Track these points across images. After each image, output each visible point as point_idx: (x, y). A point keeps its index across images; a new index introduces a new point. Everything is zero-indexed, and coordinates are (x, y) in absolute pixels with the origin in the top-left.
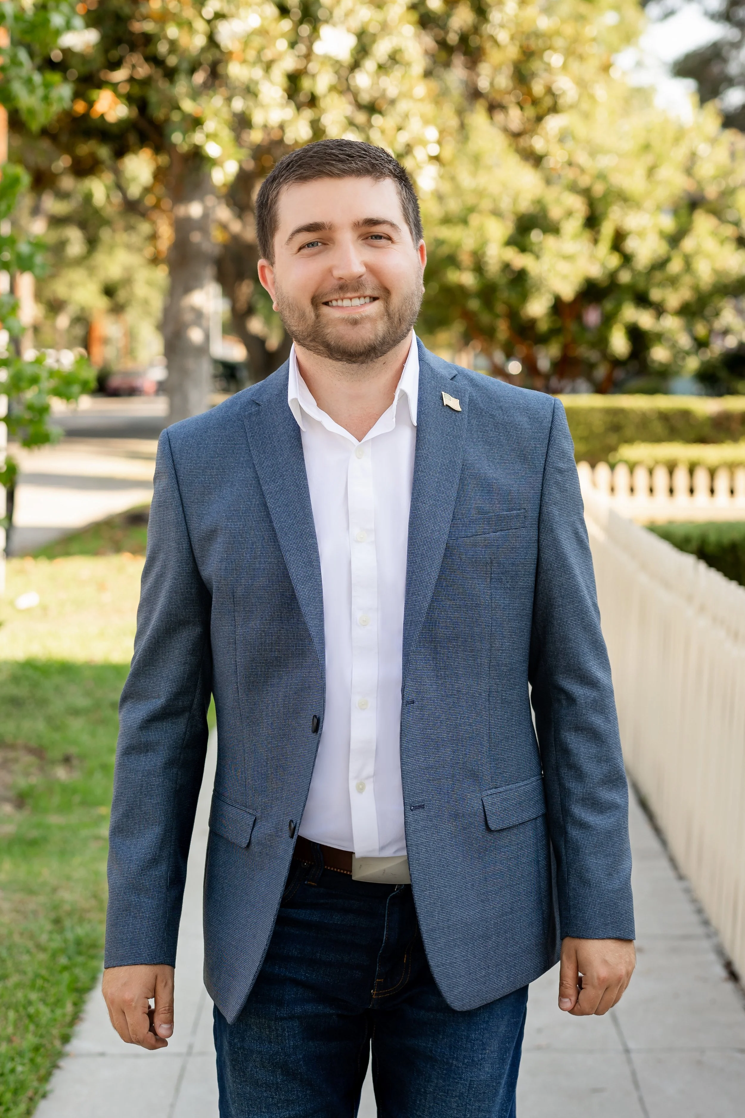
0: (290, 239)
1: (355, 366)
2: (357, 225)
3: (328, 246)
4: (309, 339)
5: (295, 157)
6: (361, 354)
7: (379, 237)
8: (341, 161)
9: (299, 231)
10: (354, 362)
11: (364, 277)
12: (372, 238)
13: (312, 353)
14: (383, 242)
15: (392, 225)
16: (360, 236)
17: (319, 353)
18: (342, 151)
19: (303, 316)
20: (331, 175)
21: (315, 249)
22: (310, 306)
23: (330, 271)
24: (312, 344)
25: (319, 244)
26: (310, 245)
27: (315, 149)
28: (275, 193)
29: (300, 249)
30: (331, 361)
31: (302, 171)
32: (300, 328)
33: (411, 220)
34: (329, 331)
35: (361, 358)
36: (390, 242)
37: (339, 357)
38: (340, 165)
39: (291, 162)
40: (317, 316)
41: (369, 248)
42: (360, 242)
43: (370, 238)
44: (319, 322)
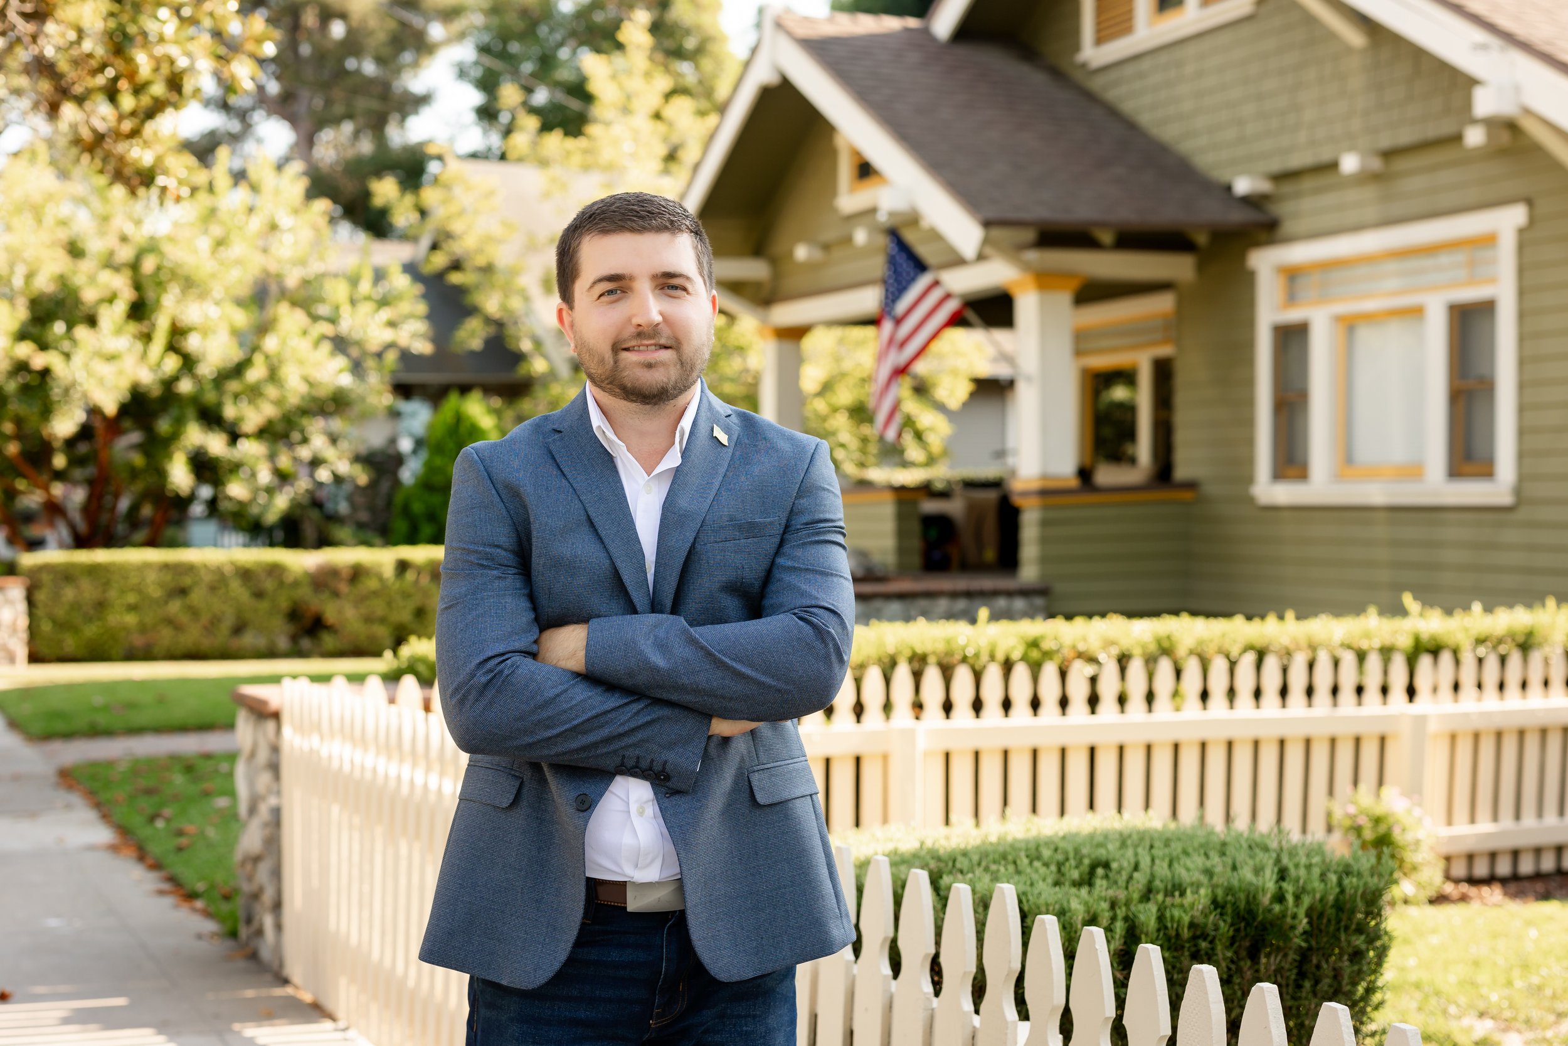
0: (591, 287)
1: (648, 407)
2: (654, 277)
3: (626, 294)
4: (606, 382)
5: (597, 210)
6: (654, 396)
7: (675, 287)
8: (642, 218)
9: (601, 280)
10: (648, 404)
11: (660, 326)
12: (668, 289)
13: (607, 394)
14: (679, 293)
15: (688, 278)
16: (656, 287)
17: (615, 395)
18: (643, 207)
19: (602, 361)
20: (632, 230)
21: (612, 297)
22: (610, 352)
23: (629, 320)
24: (608, 386)
25: (619, 292)
26: (610, 292)
27: (616, 205)
28: (577, 242)
29: (601, 296)
30: (625, 402)
31: (604, 224)
32: (599, 372)
33: (705, 273)
34: (626, 374)
35: (654, 400)
36: (684, 293)
37: (634, 399)
38: (641, 222)
39: (594, 214)
40: (616, 362)
41: (667, 299)
42: (657, 291)
43: (666, 288)
44: (617, 367)
